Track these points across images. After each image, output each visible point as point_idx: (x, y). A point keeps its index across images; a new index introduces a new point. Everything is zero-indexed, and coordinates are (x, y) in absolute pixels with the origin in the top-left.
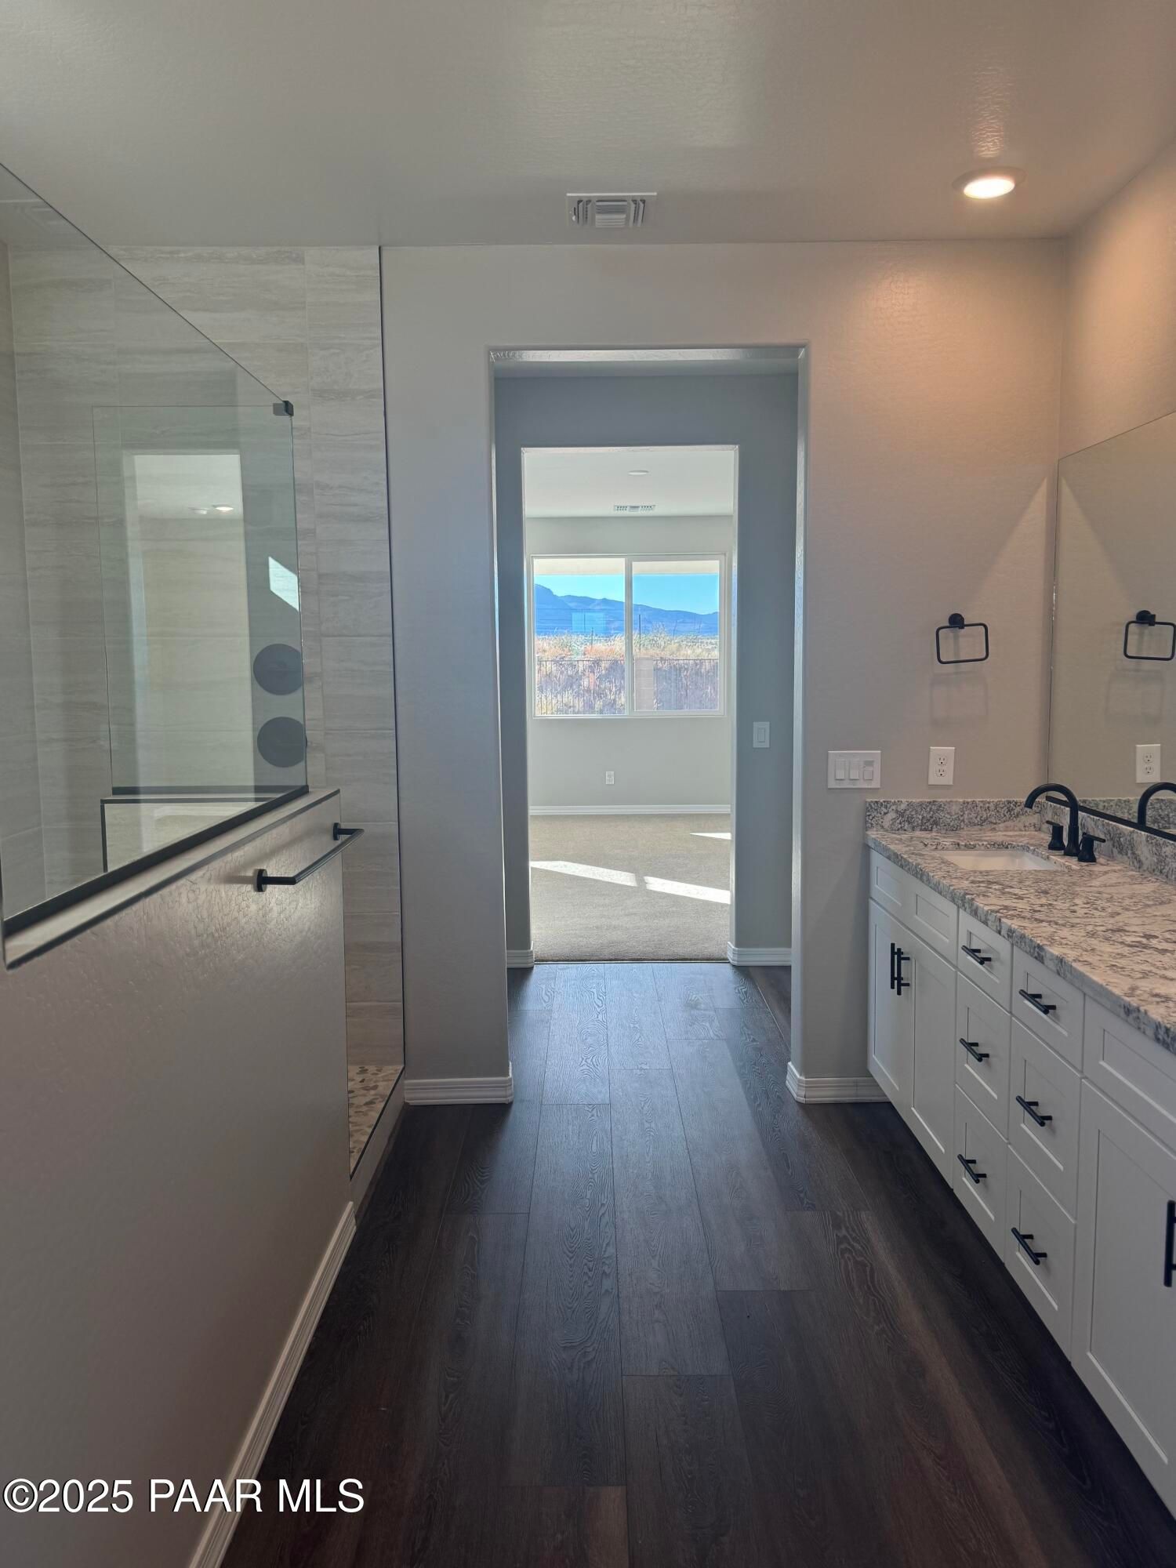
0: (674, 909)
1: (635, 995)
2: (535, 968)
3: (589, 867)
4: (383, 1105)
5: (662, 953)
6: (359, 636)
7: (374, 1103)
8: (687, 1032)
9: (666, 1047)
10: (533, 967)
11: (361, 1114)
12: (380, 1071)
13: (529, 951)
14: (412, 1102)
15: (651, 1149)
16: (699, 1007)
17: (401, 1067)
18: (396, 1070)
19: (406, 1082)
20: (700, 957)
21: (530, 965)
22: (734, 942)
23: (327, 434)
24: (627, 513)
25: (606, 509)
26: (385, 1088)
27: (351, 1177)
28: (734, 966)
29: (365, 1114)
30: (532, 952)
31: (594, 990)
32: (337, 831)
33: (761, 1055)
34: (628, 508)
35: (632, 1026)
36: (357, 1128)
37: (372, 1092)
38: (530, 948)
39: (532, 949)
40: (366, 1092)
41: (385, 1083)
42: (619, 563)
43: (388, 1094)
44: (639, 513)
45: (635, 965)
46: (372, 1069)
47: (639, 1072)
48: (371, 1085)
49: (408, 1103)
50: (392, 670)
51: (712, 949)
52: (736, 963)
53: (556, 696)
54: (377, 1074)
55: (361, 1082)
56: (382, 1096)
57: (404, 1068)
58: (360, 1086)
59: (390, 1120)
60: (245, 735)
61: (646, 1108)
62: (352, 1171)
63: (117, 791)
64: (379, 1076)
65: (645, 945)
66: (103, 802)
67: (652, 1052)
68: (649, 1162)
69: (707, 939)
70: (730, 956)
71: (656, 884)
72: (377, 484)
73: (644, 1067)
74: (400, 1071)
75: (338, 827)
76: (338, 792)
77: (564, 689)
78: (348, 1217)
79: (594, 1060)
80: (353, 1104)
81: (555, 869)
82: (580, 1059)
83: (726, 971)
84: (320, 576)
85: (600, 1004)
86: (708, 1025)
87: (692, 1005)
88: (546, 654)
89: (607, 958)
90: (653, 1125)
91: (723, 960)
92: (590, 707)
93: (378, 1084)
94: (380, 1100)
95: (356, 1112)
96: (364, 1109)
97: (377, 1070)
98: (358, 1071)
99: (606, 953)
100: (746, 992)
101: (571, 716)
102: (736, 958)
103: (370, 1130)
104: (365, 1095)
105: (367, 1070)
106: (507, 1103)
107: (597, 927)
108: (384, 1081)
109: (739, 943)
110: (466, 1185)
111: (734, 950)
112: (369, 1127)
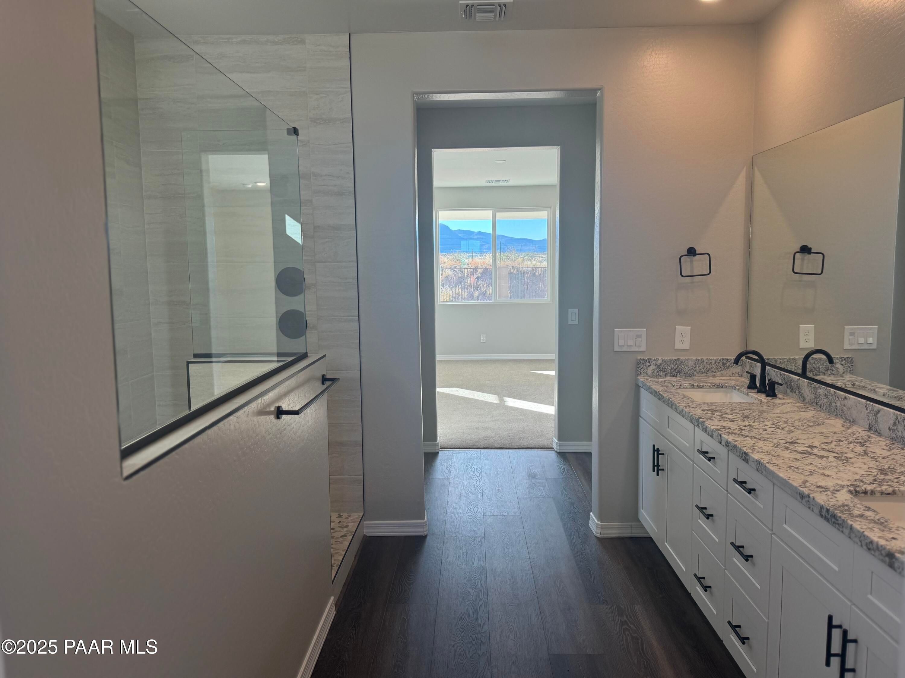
0: (521, 417)
1: (499, 469)
2: (440, 453)
3: (471, 391)
4: (352, 536)
5: (514, 444)
6: (338, 262)
7: (347, 536)
8: (529, 493)
9: (517, 502)
10: (438, 453)
11: (339, 543)
12: (349, 516)
13: (436, 442)
14: (368, 535)
15: (509, 566)
16: (536, 477)
17: (363, 513)
18: (359, 516)
19: (365, 522)
20: (537, 447)
21: (437, 451)
22: (557, 438)
23: (318, 144)
24: (494, 184)
25: (482, 182)
26: (352, 527)
27: (333, 582)
28: (557, 452)
29: (341, 543)
30: (438, 443)
31: (475, 467)
32: (324, 379)
33: (574, 508)
34: (494, 181)
35: (497, 488)
36: (336, 551)
37: (345, 529)
38: (437, 441)
39: (438, 441)
40: (341, 529)
41: (352, 524)
42: (489, 214)
43: (355, 531)
44: (501, 184)
45: (499, 452)
46: (345, 515)
47: (501, 517)
48: (345, 525)
49: (366, 535)
50: (357, 282)
51: (544, 442)
52: (558, 451)
53: (452, 289)
54: (348, 518)
55: (338, 523)
56: (351, 532)
57: (363, 515)
58: (338, 525)
59: (356, 546)
60: (272, 321)
61: (506, 540)
62: (333, 578)
63: (196, 356)
64: (349, 519)
65: (504, 439)
66: (188, 363)
67: (509, 505)
68: (508, 573)
69: (541, 436)
70: (555, 446)
71: (511, 402)
72: (348, 173)
73: (505, 514)
74: (361, 517)
75: (325, 377)
76: (324, 356)
77: (456, 285)
78: (331, 606)
79: (475, 509)
80: (334, 537)
81: (451, 393)
82: (467, 509)
83: (552, 456)
84: (315, 227)
85: (478, 474)
86: (542, 488)
87: (532, 476)
88: (446, 265)
89: (482, 447)
90: (510, 550)
91: (551, 449)
92: (471, 296)
93: (349, 524)
94: (350, 534)
95: (336, 542)
96: (341, 539)
97: (348, 516)
98: (337, 516)
99: (482, 444)
100: (564, 469)
101: (460, 302)
102: (558, 448)
103: (344, 553)
104: (340, 531)
105: (342, 515)
106: (424, 535)
107: (476, 428)
108: (351, 522)
109: (560, 439)
110: (400, 586)
111: (557, 443)
112: (343, 551)
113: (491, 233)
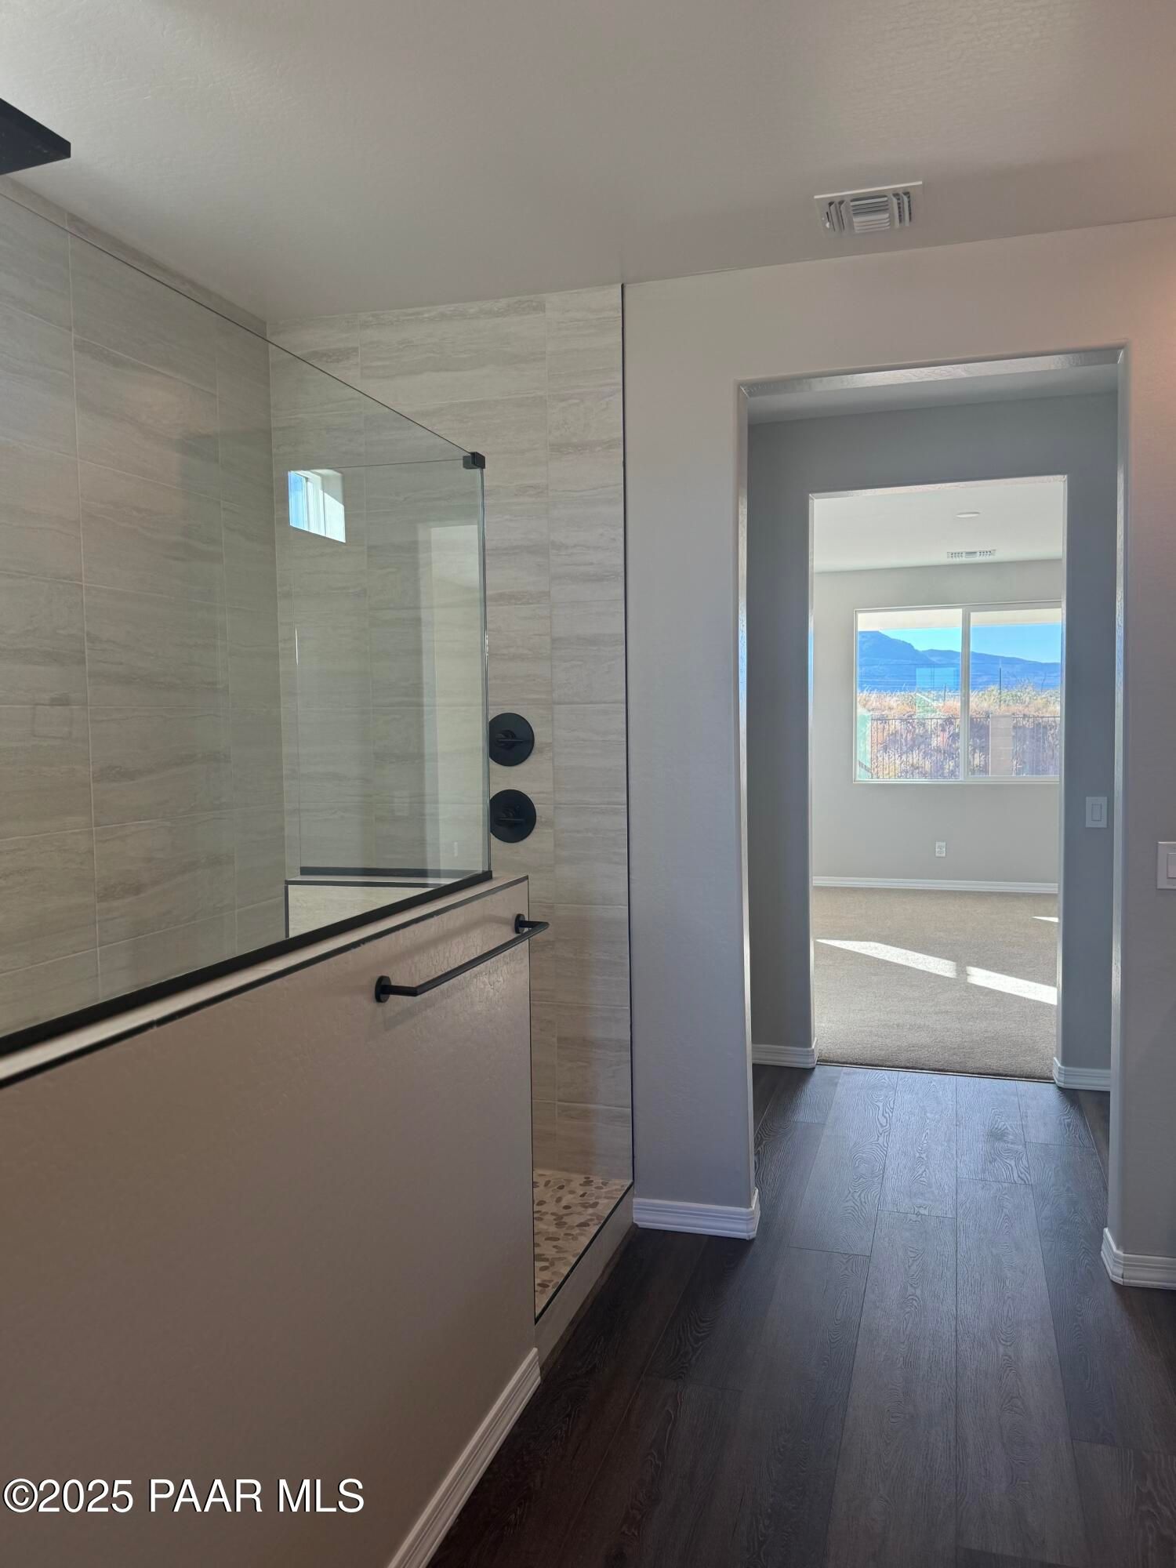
0: (996, 1009)
1: (928, 1115)
2: (816, 1069)
3: (904, 951)
4: (597, 1227)
5: (971, 1065)
6: (591, 703)
7: (589, 1225)
8: (984, 1171)
9: (954, 1188)
10: (813, 1069)
11: (570, 1237)
12: (605, 1184)
13: (809, 1049)
14: (641, 1224)
15: (910, 1325)
16: (1005, 1138)
17: (631, 1181)
18: (623, 1186)
19: (635, 1200)
20: (1018, 1073)
21: (810, 1066)
22: (1060, 1058)
23: (564, 491)
24: (964, 560)
25: (942, 558)
26: (605, 1206)
27: (537, 1320)
28: (1060, 1088)
29: (575, 1238)
30: (813, 1050)
31: (881, 1105)
32: (520, 923)
33: (1075, 1212)
34: (964, 555)
35: (918, 1155)
36: (561, 1255)
37: (590, 1211)
38: (810, 1046)
39: (813, 1047)
40: (583, 1209)
41: (606, 1201)
42: (957, 614)
43: (606, 1216)
44: (978, 559)
45: (937, 1077)
46: (597, 1180)
47: (914, 1217)
48: (591, 1202)
49: (636, 1225)
50: (625, 739)
51: (1033, 1065)
52: (1062, 1085)
53: (900, 756)
54: (601, 1188)
55: (581, 1196)
56: (599, 1217)
57: (631, 1186)
58: (579, 1200)
59: (610, 1243)
60: (478, 811)
61: (914, 1268)
62: (538, 1311)
63: (305, 871)
64: (602, 1190)
65: (952, 1051)
66: (288, 883)
67: (936, 1192)
68: (903, 1343)
69: (1030, 1051)
70: (1055, 1075)
71: (980, 977)
72: (614, 540)
73: (922, 1211)
74: (626, 1188)
75: (521, 919)
76: (527, 878)
77: (911, 749)
78: (529, 1365)
79: (862, 1195)
80: (565, 1223)
81: (863, 951)
82: (846, 1192)
83: (1047, 1095)
84: (554, 641)
85: (884, 1121)
86: (1013, 1163)
87: (996, 1135)
89: (903, 1065)
90: (918, 1292)
91: (1047, 1079)
92: (939, 769)
93: (600, 1201)
94: (596, 1221)
95: (566, 1234)
96: (576, 1231)
97: (602, 1183)
98: (582, 1182)
99: (903, 1058)
100: (1069, 1125)
102: (1062, 1079)
103: (574, 1260)
104: (580, 1214)
105: (592, 1181)
106: (748, 1239)
107: (898, 1025)
108: (605, 1198)
109: (1065, 1061)
110: (678, 1342)
111: (1059, 1068)
112: (574, 1256)
113: (960, 651)
